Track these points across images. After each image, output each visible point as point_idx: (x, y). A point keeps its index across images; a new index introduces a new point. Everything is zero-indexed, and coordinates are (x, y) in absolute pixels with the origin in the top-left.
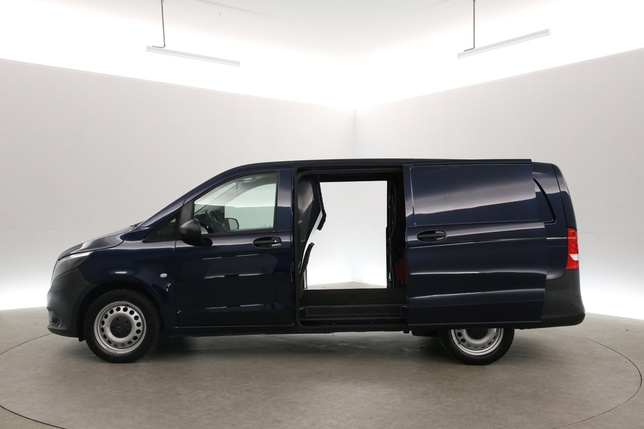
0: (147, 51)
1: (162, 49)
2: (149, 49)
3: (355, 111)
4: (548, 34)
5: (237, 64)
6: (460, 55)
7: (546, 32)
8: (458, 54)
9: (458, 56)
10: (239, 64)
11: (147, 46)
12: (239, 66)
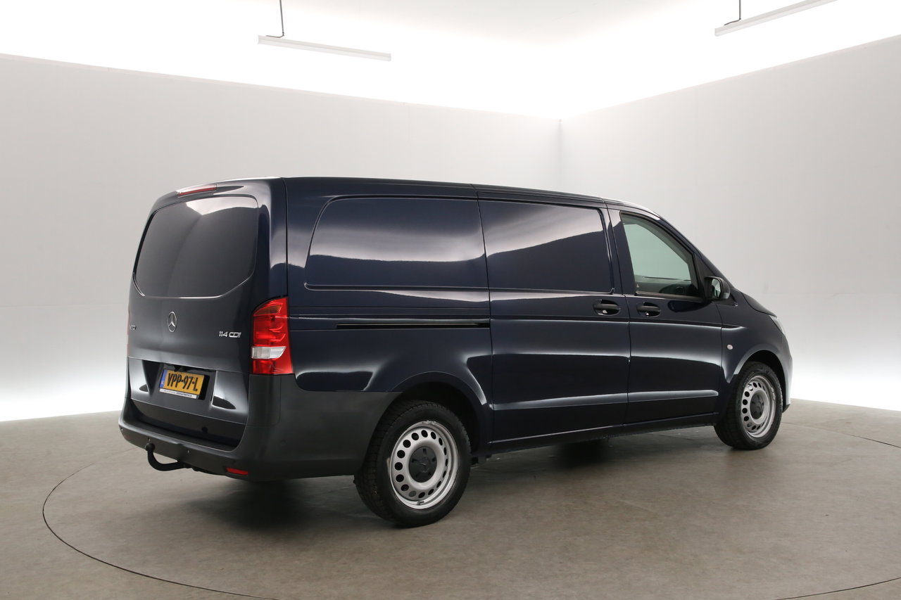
0: (259, 43)
1: (278, 39)
2: (261, 39)
3: (560, 120)
5: (388, 57)
6: (718, 32)
8: (716, 29)
9: (716, 32)
10: (390, 57)
11: (259, 36)
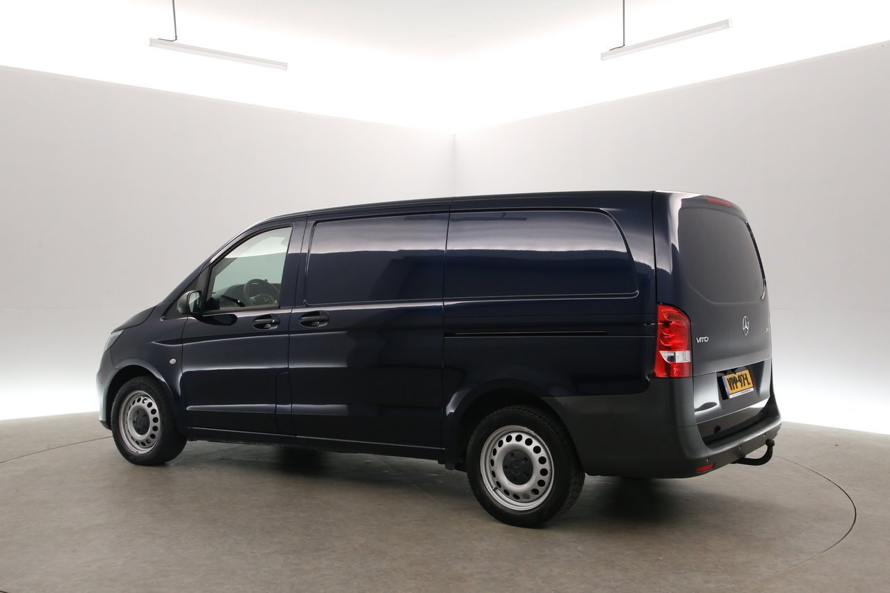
0: (151, 45)
1: (172, 43)
2: (153, 42)
3: (455, 135)
4: (728, 27)
5: (284, 66)
6: (603, 56)
7: (725, 24)
9: (601, 57)
10: (286, 66)
11: (151, 39)
12: (286, 69)
